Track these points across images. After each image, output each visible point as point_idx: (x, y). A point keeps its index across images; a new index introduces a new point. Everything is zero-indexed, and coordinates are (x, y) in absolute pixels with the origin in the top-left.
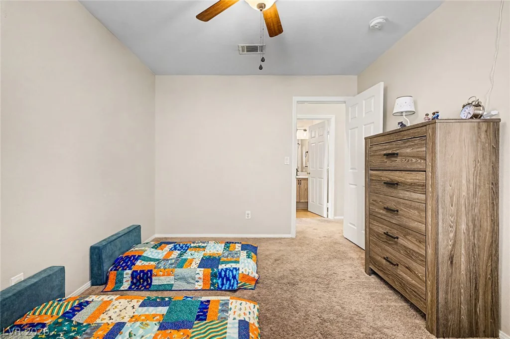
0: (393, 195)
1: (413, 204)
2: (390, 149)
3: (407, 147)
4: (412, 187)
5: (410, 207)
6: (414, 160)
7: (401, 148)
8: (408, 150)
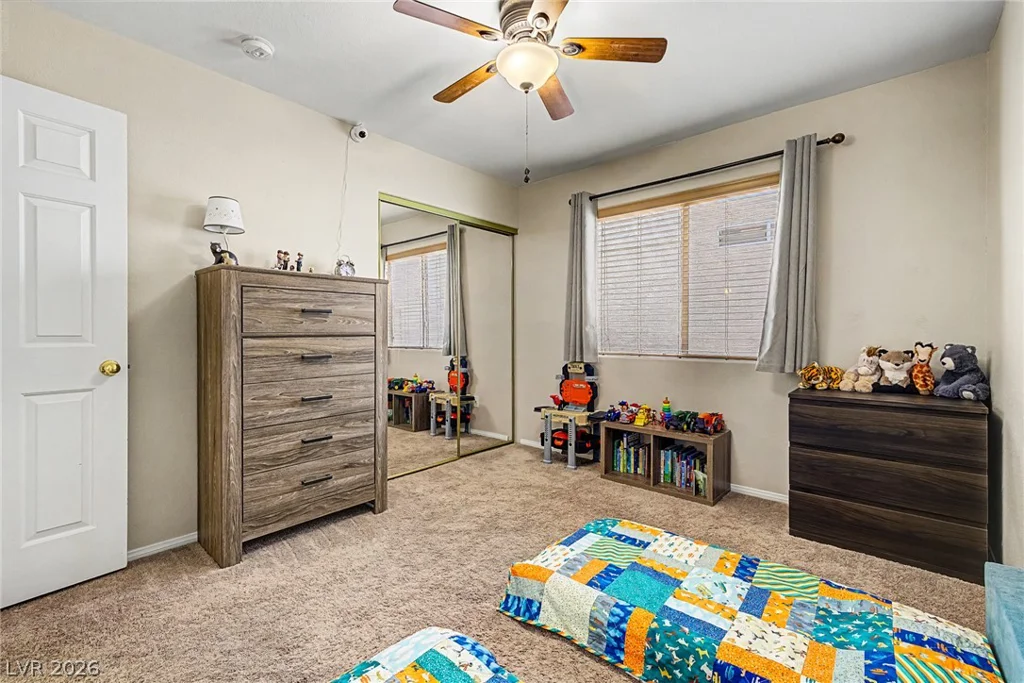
0: (317, 374)
1: (356, 378)
2: (312, 302)
3: (349, 304)
4: (356, 356)
5: (352, 383)
6: (358, 322)
7: (336, 304)
8: (349, 309)
